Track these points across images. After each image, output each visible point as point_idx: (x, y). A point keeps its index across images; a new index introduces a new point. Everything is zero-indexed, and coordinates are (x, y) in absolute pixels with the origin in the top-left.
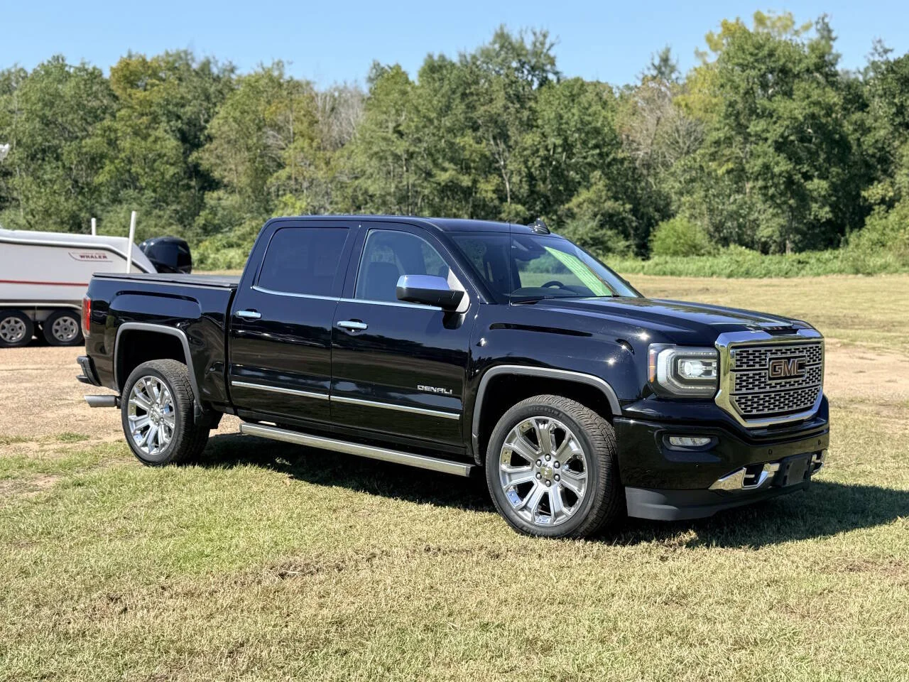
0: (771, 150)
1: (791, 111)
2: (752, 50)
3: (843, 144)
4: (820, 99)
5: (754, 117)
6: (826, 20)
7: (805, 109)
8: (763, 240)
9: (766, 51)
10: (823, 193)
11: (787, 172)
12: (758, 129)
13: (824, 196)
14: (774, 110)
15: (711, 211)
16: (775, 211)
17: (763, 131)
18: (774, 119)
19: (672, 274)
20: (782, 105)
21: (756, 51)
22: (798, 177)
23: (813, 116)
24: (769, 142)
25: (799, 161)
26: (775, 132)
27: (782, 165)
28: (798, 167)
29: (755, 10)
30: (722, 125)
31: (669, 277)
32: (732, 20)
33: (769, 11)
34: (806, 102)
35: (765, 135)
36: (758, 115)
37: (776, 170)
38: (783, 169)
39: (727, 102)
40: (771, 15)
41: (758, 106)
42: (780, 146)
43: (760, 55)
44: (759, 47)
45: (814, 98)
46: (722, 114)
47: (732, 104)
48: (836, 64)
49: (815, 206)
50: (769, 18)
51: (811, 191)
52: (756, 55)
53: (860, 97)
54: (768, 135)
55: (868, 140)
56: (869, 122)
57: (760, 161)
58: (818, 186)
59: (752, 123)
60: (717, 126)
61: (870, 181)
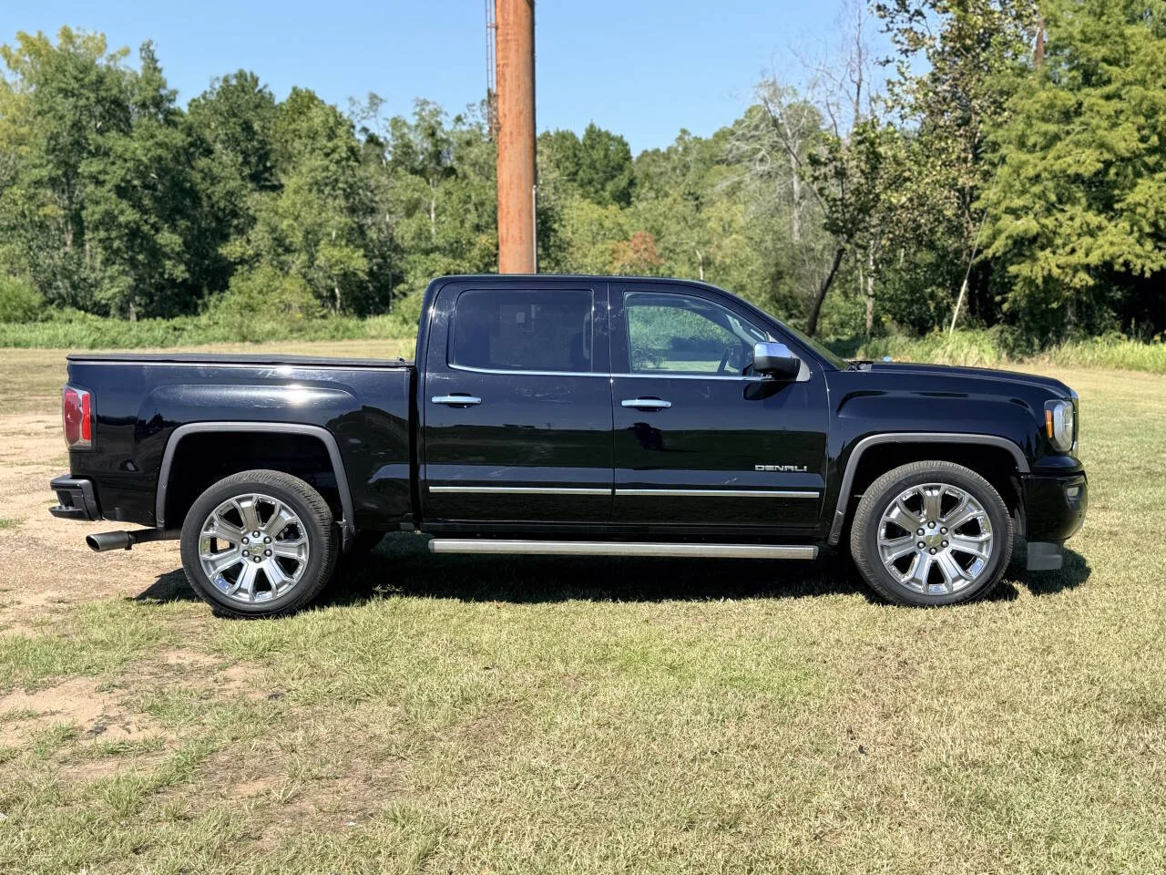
0: (113, 196)
1: (134, 152)
2: (75, 73)
3: (193, 195)
4: (167, 140)
5: (85, 155)
6: (151, 48)
7: (149, 150)
8: (103, 302)
9: (93, 77)
10: (177, 249)
11: (135, 222)
12: (92, 170)
13: (178, 253)
14: (110, 149)
16: (121, 268)
17: (100, 173)
18: (111, 159)
19: (17, 345)
20: (114, 140)
21: (81, 76)
22: (146, 228)
23: (160, 159)
24: (108, 186)
25: (144, 211)
26: (116, 174)
27: (129, 215)
28: (146, 217)
29: (62, 25)
30: (45, 163)
31: (13, 349)
32: (34, 35)
33: (78, 29)
34: (149, 143)
35: (102, 177)
36: (90, 152)
37: (122, 219)
38: (130, 218)
39: (49, 134)
40: (81, 33)
41: (90, 142)
42: (122, 191)
43: (87, 80)
44: (85, 69)
45: (160, 138)
46: (43, 148)
47: (54, 137)
48: (174, 100)
49: (168, 264)
50: (78, 36)
51: (162, 246)
52: (82, 80)
53: (203, 141)
54: (107, 177)
55: (219, 190)
56: (217, 170)
57: (101, 208)
58: (169, 239)
59: (84, 162)
60: (38, 162)
61: (225, 238)
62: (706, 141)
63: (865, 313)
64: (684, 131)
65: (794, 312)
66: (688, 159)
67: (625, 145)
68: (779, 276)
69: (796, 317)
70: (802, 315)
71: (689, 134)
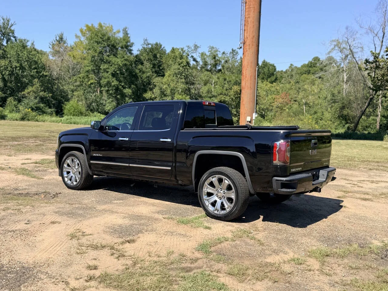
0: (110, 76)
1: (117, 62)
2: (101, 36)
3: (136, 77)
4: (128, 58)
5: (103, 63)
6: (127, 30)
7: (122, 61)
8: (107, 111)
9: (106, 37)
10: (130, 94)
11: (117, 85)
12: (104, 67)
13: (130, 95)
14: (111, 61)
15: (86, 99)
16: (112, 100)
17: (107, 69)
18: (111, 64)
19: (74, 123)
20: (113, 59)
21: (103, 37)
22: (120, 87)
23: (126, 65)
24: (109, 73)
25: (120, 82)
26: (111, 70)
27: (115, 83)
28: (120, 84)
29: (99, 22)
30: (90, 65)
31: (73, 125)
32: (90, 25)
33: (104, 24)
34: (123, 59)
35: (107, 70)
36: (104, 62)
37: (113, 84)
38: (115, 84)
39: (92, 56)
40: (105, 25)
41: (104, 58)
42: (113, 75)
43: (104, 38)
44: (104, 35)
45: (126, 57)
46: (90, 60)
47: (93, 57)
48: (132, 46)
49: (127, 99)
50: (104, 26)
51: (125, 93)
52: (103, 38)
53: (140, 60)
54: (109, 70)
55: (144, 76)
56: (144, 69)
57: (106, 80)
58: (128, 91)
59: (102, 65)
60: (88, 65)
61: (146, 91)
62: (299, 68)
63: (376, 123)
64: (291, 65)
65: (349, 121)
66: (293, 73)
67: (275, 67)
68: (343, 108)
69: (349, 123)
70: (351, 123)
71: (293, 66)
